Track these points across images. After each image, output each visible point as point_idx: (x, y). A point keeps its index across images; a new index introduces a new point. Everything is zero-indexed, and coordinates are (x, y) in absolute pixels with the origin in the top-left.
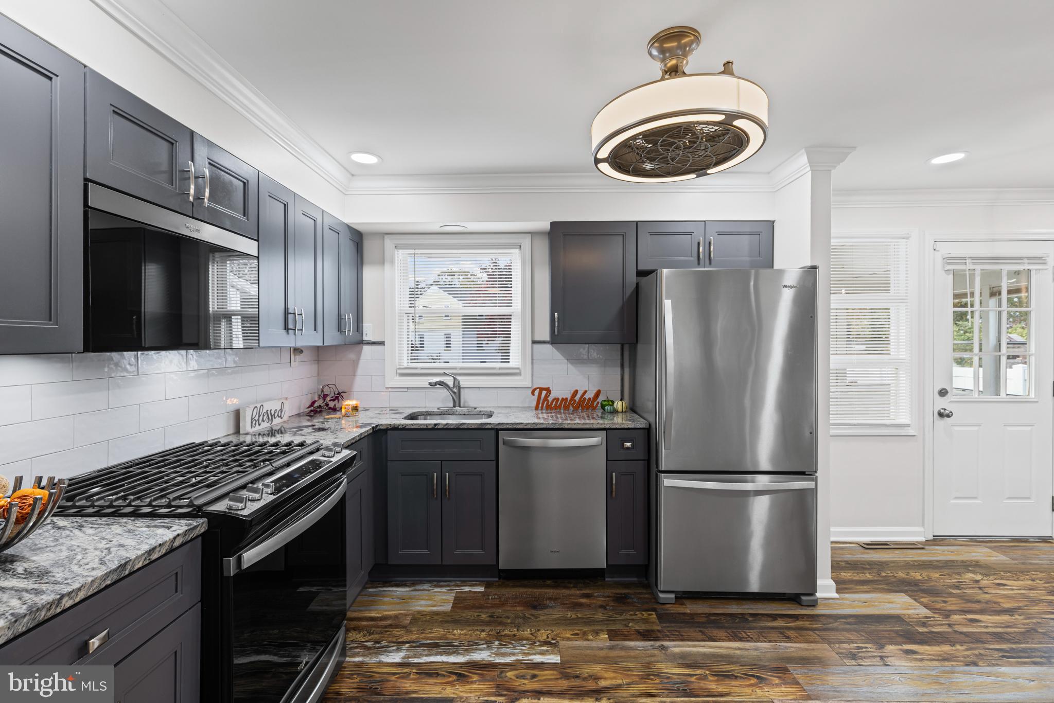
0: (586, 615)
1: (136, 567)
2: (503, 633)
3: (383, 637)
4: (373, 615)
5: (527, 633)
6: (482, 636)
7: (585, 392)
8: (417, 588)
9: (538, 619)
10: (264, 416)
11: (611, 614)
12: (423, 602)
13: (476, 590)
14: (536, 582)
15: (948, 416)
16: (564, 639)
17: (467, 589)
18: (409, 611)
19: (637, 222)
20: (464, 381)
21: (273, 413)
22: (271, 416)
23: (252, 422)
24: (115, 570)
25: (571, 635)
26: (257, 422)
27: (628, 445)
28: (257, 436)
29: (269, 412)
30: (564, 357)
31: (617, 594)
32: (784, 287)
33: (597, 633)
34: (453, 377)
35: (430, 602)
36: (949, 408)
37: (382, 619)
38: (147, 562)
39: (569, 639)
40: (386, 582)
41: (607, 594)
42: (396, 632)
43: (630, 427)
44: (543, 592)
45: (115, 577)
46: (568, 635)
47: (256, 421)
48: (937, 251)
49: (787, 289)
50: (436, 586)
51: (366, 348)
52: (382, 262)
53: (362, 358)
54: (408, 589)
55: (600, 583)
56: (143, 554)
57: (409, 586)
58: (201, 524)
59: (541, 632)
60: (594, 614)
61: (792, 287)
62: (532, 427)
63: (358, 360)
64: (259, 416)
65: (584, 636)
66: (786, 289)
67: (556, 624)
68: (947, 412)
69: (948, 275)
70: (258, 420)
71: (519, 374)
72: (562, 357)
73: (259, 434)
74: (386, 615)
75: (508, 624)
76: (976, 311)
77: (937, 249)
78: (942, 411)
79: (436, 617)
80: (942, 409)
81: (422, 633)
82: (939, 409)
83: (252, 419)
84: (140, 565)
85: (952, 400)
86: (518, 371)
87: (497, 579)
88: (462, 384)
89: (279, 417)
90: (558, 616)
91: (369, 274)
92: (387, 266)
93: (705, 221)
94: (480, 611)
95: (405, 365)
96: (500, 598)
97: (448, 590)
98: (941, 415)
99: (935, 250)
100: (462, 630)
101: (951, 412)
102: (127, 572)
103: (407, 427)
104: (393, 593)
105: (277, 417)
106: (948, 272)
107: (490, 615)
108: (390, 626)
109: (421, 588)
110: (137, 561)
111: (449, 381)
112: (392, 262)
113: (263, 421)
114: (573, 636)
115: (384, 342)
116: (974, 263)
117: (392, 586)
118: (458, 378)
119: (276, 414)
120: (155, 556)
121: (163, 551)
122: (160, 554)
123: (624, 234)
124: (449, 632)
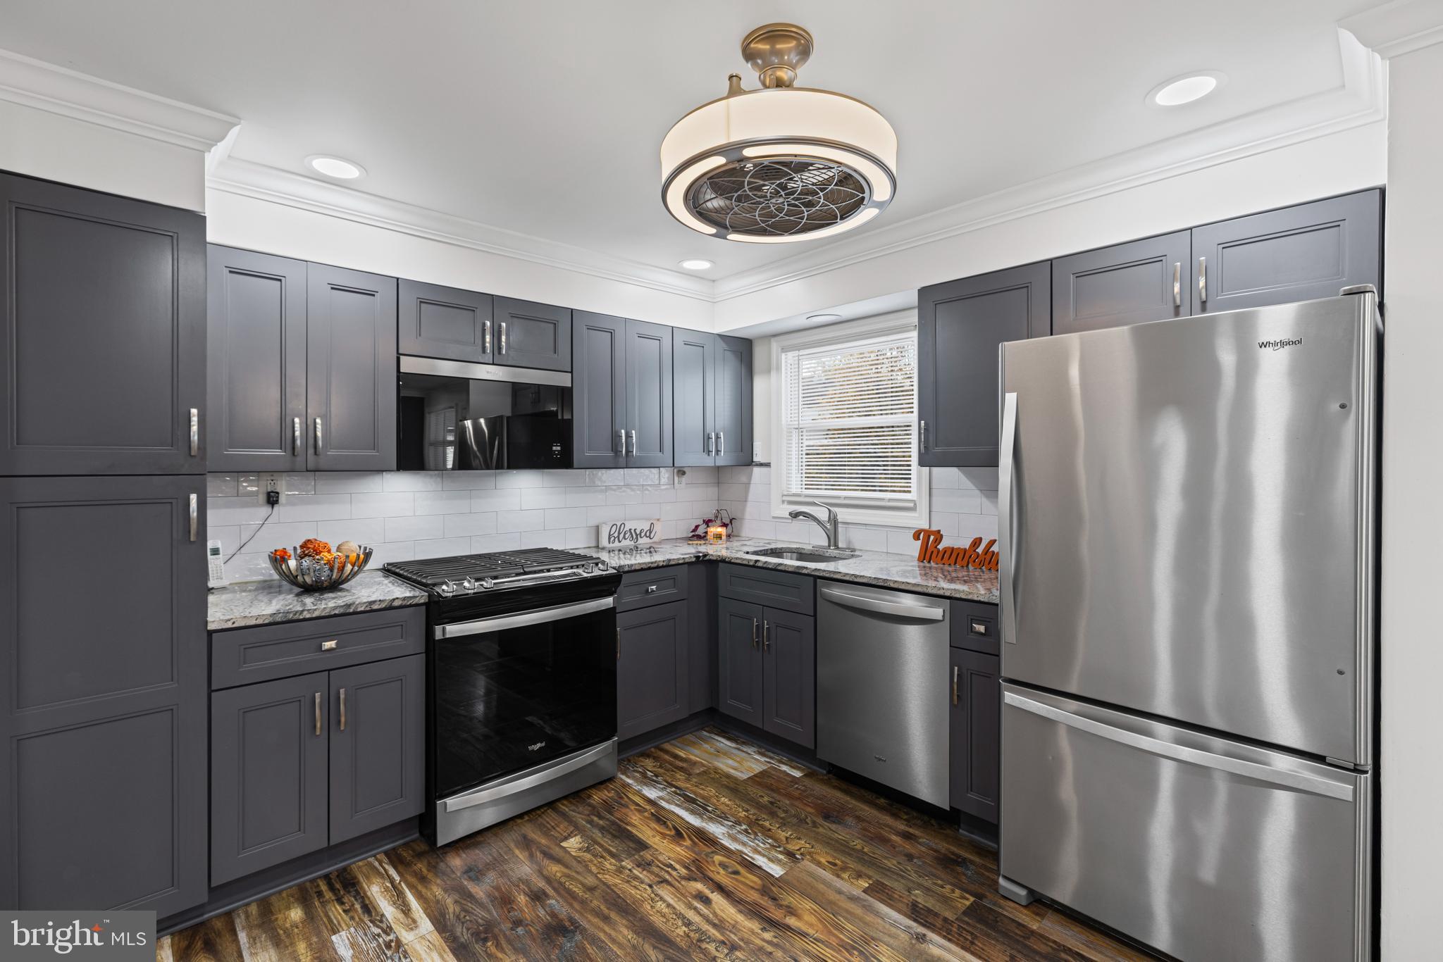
0: (874, 853)
1: (359, 610)
2: (761, 822)
3: (666, 774)
4: (682, 754)
5: (782, 835)
6: (740, 814)
7: (992, 542)
8: (741, 748)
9: (814, 829)
10: (625, 534)
11: (909, 868)
12: (730, 762)
13: (792, 773)
14: (866, 794)
16: (814, 861)
17: (784, 768)
18: (710, 763)
19: (1051, 260)
20: (843, 515)
21: (638, 532)
22: (635, 535)
23: (609, 539)
24: (342, 606)
25: (828, 862)
26: (617, 539)
27: (981, 629)
28: (616, 552)
29: (633, 531)
30: (976, 487)
31: (953, 853)
32: (1263, 345)
33: (859, 875)
34: (829, 509)
35: (736, 764)
37: (682, 759)
38: (368, 609)
39: (819, 864)
40: (723, 731)
41: (934, 846)
42: (680, 775)
43: (982, 600)
44: (859, 806)
45: (342, 611)
46: (823, 860)
47: (615, 538)
49: (1271, 348)
50: (760, 753)
51: (756, 470)
52: (768, 371)
53: (752, 482)
54: (734, 745)
55: (948, 831)
56: (365, 603)
57: (737, 743)
58: (420, 596)
59: (800, 842)
60: (886, 858)
61: (1283, 344)
62: (851, 580)
63: (749, 484)
64: (619, 534)
65: (838, 870)
66: (1269, 350)
67: (828, 843)
70: (618, 537)
71: (913, 509)
72: (974, 488)
73: (620, 550)
74: (690, 759)
75: (778, 816)
79: (724, 779)
81: (696, 786)
83: (610, 535)
84: (362, 609)
86: (911, 505)
87: (825, 772)
88: (840, 518)
89: (647, 537)
90: (840, 837)
91: (759, 384)
92: (773, 373)
93: (1191, 229)
94: (769, 793)
95: (794, 491)
96: (805, 791)
97: (766, 761)
100: (730, 800)
102: (351, 611)
103: (732, 561)
104: (718, 744)
105: (645, 537)
107: (773, 800)
108: (681, 769)
109: (745, 750)
110: (359, 606)
111: (822, 514)
112: (778, 368)
113: (624, 538)
114: (827, 864)
115: (770, 463)
117: (724, 737)
118: (833, 509)
119: (643, 534)
120: (375, 607)
121: (383, 605)
122: (380, 607)
123: (1029, 285)
124: (717, 796)
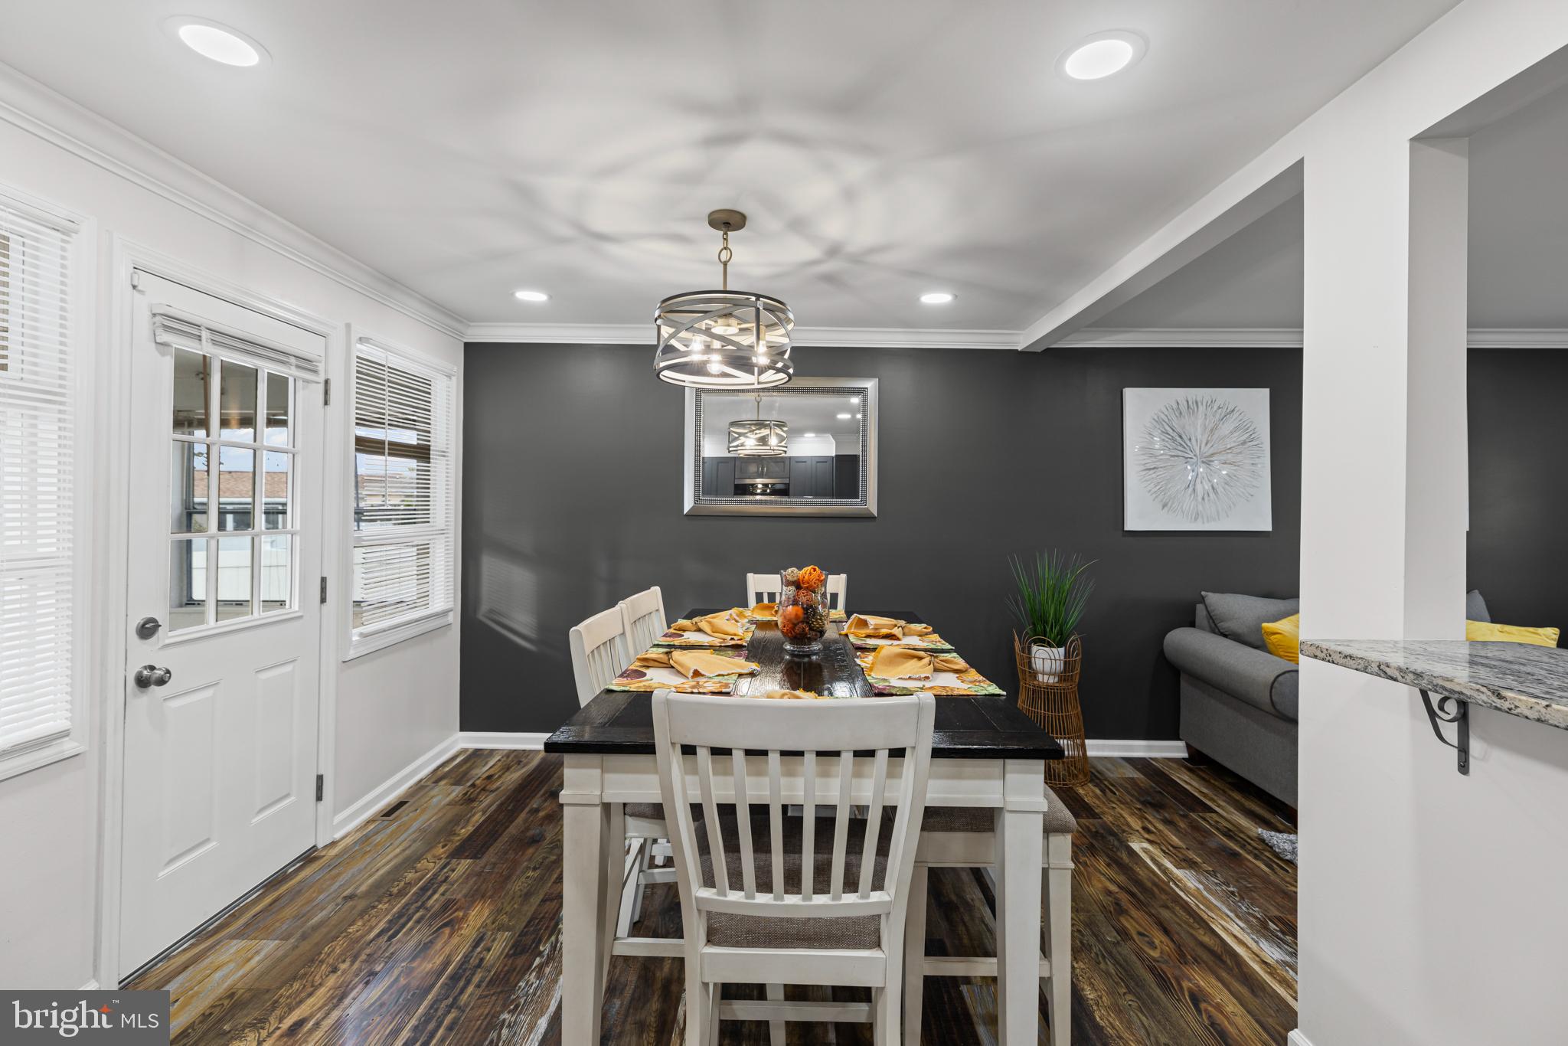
15: (161, 682)
36: (161, 663)
48: (139, 291)
68: (159, 673)
69: (163, 354)
76: (214, 444)
77: (140, 288)
78: (145, 672)
80: (145, 668)
82: (137, 669)
85: (168, 641)
98: (142, 682)
99: (134, 287)
101: (168, 672)
106: (161, 347)
116: (215, 343)
